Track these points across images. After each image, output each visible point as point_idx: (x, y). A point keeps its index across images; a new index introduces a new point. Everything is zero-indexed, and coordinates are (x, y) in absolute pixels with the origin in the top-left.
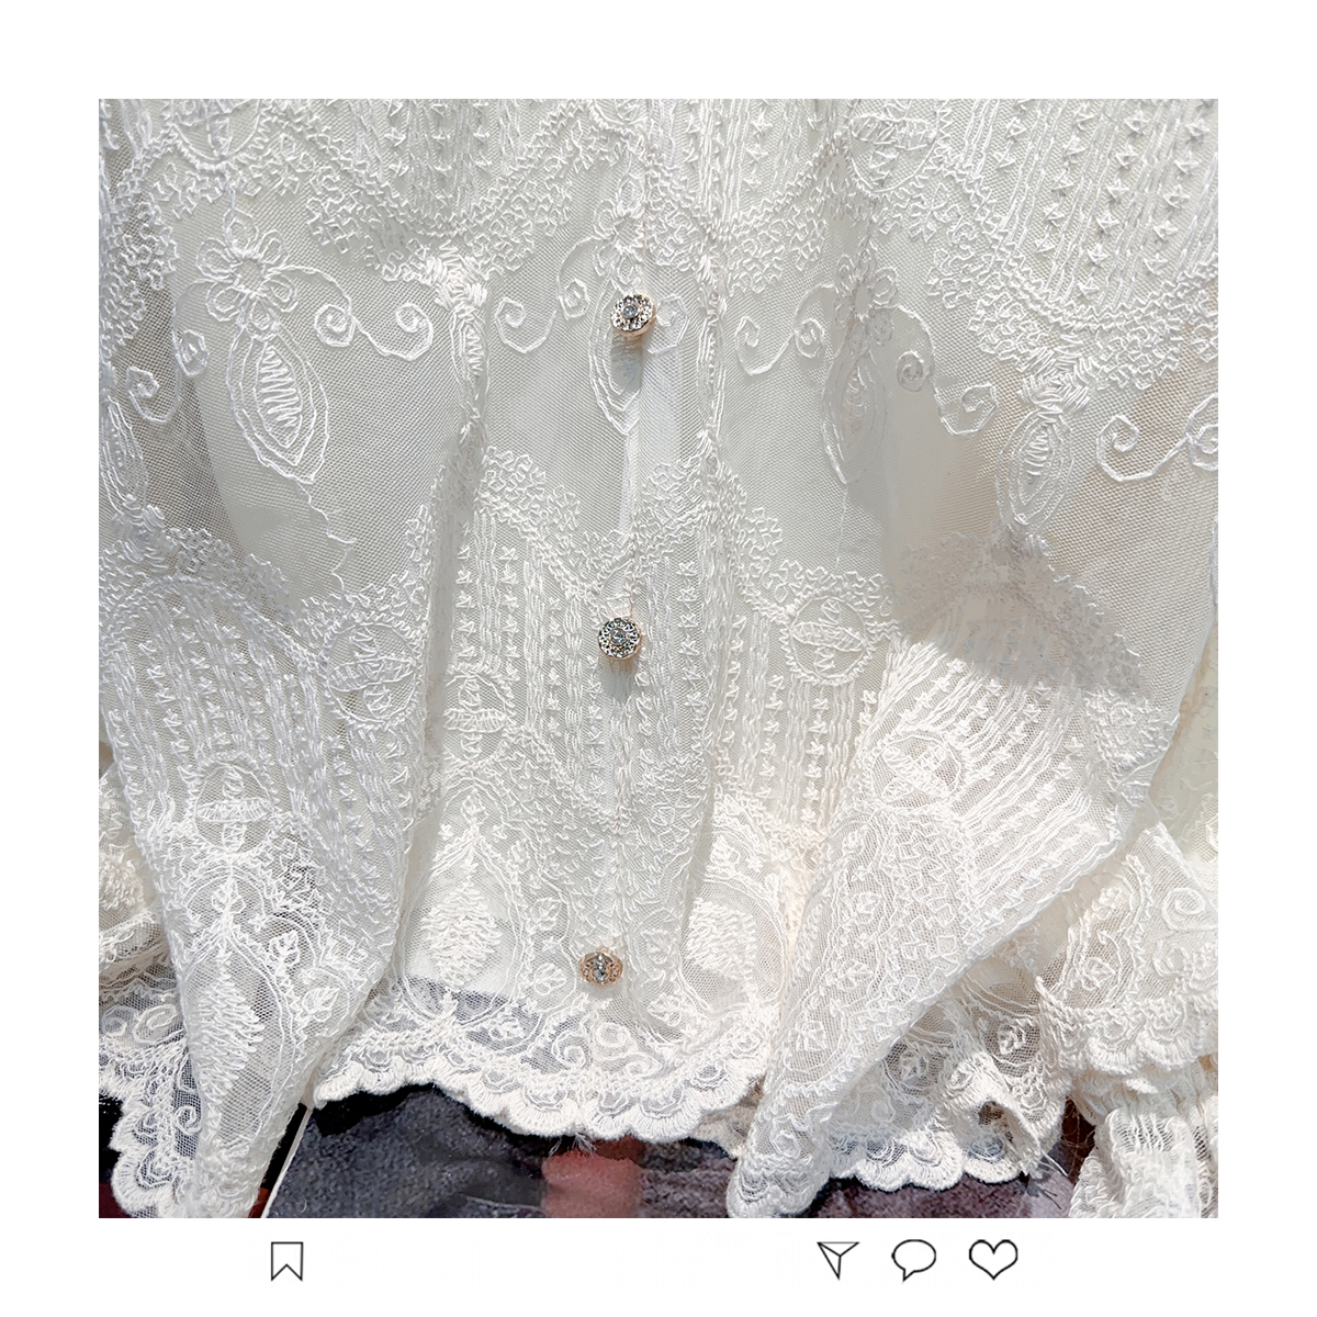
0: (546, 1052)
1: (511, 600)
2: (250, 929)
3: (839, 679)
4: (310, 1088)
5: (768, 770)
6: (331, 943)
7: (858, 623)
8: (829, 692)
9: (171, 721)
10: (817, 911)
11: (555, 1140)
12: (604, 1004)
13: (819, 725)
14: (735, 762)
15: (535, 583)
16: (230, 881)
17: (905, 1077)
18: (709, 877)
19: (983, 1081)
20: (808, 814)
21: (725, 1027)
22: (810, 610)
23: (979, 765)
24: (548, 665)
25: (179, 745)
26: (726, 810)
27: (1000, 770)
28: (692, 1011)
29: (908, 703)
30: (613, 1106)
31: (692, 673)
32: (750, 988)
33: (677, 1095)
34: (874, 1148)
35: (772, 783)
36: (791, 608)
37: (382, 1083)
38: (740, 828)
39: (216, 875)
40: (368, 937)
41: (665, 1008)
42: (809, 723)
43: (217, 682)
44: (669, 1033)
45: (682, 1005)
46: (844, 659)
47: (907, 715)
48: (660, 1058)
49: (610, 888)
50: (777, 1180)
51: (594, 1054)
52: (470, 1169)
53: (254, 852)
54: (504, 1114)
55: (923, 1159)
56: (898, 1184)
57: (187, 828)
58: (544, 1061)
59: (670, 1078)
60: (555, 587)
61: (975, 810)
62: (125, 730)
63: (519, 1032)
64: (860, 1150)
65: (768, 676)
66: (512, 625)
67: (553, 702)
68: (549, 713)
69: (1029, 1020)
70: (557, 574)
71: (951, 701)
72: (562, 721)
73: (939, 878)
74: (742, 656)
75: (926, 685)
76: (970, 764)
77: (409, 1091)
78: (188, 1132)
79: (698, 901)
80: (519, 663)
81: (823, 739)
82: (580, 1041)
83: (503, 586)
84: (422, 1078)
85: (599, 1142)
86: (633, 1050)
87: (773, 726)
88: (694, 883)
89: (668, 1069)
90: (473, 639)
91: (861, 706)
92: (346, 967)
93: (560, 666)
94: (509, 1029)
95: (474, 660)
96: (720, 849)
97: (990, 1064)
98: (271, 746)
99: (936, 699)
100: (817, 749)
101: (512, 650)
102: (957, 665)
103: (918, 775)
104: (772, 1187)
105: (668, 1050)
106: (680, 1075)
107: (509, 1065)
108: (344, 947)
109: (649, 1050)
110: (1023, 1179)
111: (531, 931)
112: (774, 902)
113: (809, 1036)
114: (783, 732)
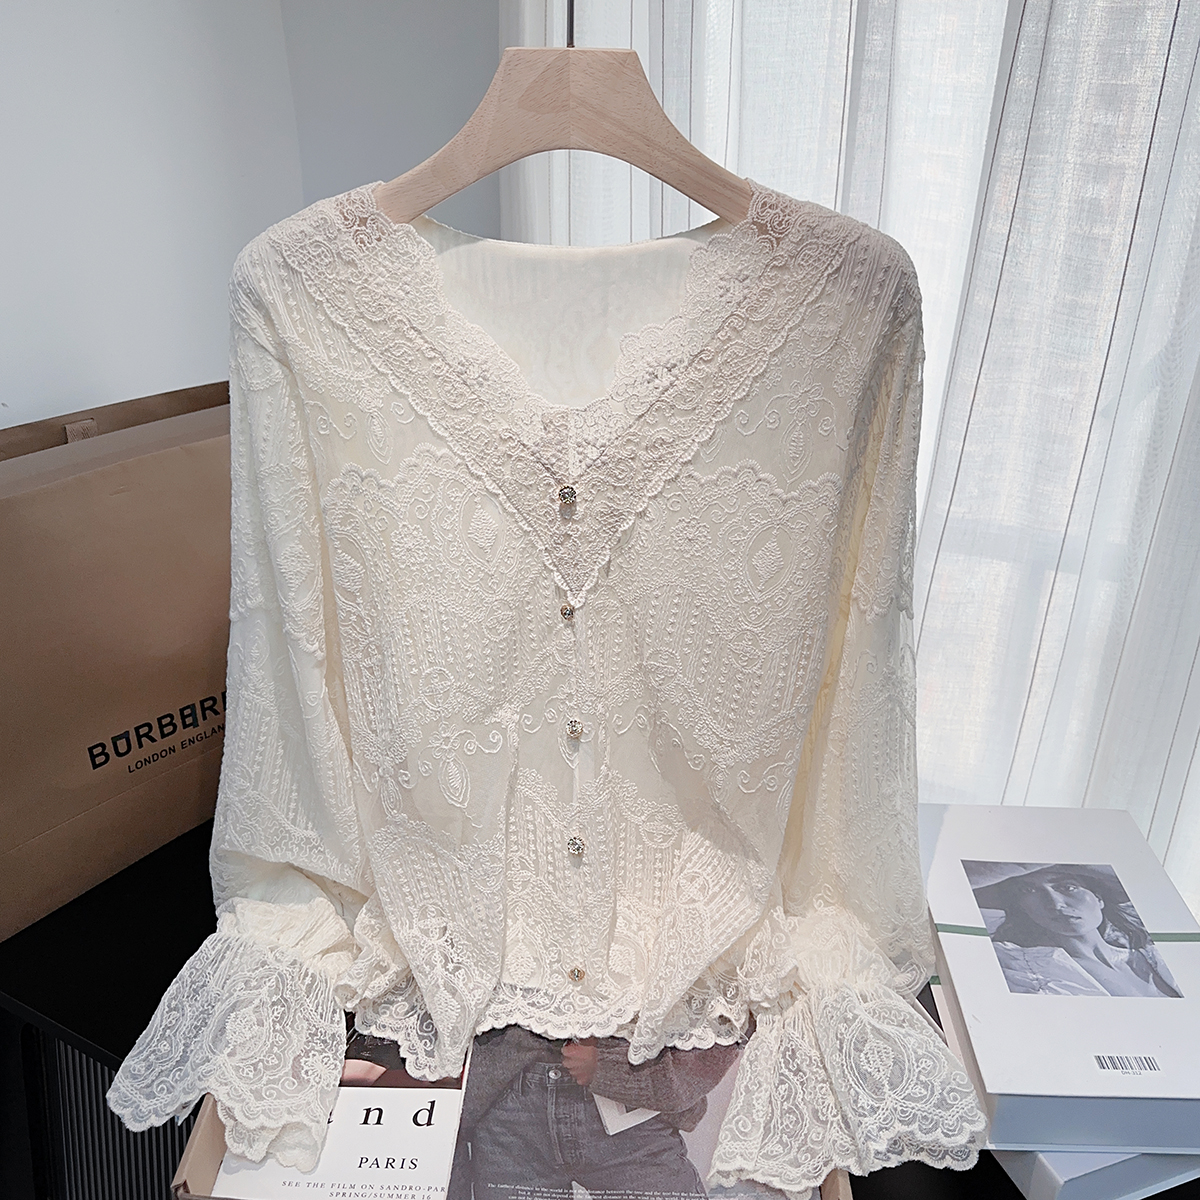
0: (558, 1008)
1: (531, 827)
2: (447, 970)
3: (665, 845)
4: (474, 1029)
5: (639, 885)
6: (477, 973)
7: (671, 824)
8: (661, 851)
9: (406, 889)
10: (657, 947)
11: (565, 1040)
12: (579, 988)
13: (658, 865)
14: (624, 882)
15: (540, 820)
16: (437, 952)
17: (694, 1008)
18: (616, 934)
19: (720, 1007)
20: (656, 902)
21: (625, 994)
22: (651, 818)
23: (714, 886)
24: (547, 854)
25: (409, 898)
26: (621, 904)
27: (722, 887)
28: (612, 988)
29: (689, 860)
30: (585, 1026)
31: (605, 858)
32: (633, 978)
33: (608, 1019)
34: (682, 1035)
35: (641, 889)
36: (643, 817)
37: (500, 1025)
38: (628, 912)
39: (432, 949)
40: (491, 969)
41: (602, 988)
42: (654, 864)
43: (425, 874)
44: (606, 998)
45: (609, 986)
46: (666, 838)
47: (689, 865)
48: (602, 1007)
49: (577, 943)
50: (644, 1046)
51: (577, 1008)
52: (536, 1053)
53: (445, 938)
54: (546, 1032)
55: (700, 1038)
56: (691, 1048)
57: (416, 931)
58: (558, 1011)
59: (605, 1014)
60: (548, 822)
61: (712, 905)
62: (388, 894)
63: (547, 1001)
64: (676, 1036)
65: (636, 846)
66: (531, 837)
67: (550, 869)
68: (549, 873)
69: (736, 984)
70: (549, 817)
71: (705, 859)
72: (554, 876)
73: (698, 933)
74: (624, 839)
75: (696, 852)
76: (711, 886)
77: (508, 1026)
78: (429, 1049)
79: (613, 944)
80: (535, 852)
81: (660, 870)
82: (571, 1003)
83: (528, 821)
84: (513, 1023)
85: (581, 1039)
86: (591, 1005)
87: (639, 866)
88: (611, 937)
89: (604, 1012)
90: (516, 843)
91: (674, 856)
92: (484, 981)
93: (553, 855)
94: (544, 1001)
95: (517, 851)
96: (620, 920)
97: (723, 1001)
98: (448, 897)
99: (699, 858)
100: (658, 874)
101: (532, 846)
102: (707, 843)
103: (692, 890)
104: (643, 1049)
105: (604, 1003)
106: (609, 1012)
107: (545, 1014)
108: (481, 973)
109: (598, 1005)
110: (737, 1043)
111: (548, 962)
112: (642, 943)
113: (653, 994)
114: (644, 867)
